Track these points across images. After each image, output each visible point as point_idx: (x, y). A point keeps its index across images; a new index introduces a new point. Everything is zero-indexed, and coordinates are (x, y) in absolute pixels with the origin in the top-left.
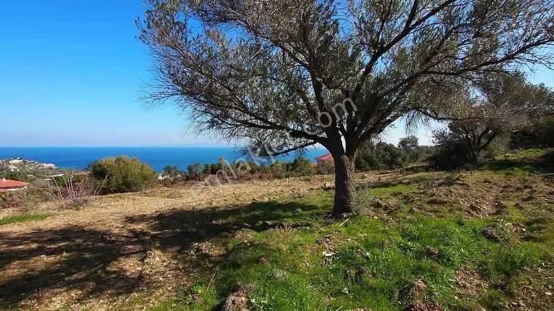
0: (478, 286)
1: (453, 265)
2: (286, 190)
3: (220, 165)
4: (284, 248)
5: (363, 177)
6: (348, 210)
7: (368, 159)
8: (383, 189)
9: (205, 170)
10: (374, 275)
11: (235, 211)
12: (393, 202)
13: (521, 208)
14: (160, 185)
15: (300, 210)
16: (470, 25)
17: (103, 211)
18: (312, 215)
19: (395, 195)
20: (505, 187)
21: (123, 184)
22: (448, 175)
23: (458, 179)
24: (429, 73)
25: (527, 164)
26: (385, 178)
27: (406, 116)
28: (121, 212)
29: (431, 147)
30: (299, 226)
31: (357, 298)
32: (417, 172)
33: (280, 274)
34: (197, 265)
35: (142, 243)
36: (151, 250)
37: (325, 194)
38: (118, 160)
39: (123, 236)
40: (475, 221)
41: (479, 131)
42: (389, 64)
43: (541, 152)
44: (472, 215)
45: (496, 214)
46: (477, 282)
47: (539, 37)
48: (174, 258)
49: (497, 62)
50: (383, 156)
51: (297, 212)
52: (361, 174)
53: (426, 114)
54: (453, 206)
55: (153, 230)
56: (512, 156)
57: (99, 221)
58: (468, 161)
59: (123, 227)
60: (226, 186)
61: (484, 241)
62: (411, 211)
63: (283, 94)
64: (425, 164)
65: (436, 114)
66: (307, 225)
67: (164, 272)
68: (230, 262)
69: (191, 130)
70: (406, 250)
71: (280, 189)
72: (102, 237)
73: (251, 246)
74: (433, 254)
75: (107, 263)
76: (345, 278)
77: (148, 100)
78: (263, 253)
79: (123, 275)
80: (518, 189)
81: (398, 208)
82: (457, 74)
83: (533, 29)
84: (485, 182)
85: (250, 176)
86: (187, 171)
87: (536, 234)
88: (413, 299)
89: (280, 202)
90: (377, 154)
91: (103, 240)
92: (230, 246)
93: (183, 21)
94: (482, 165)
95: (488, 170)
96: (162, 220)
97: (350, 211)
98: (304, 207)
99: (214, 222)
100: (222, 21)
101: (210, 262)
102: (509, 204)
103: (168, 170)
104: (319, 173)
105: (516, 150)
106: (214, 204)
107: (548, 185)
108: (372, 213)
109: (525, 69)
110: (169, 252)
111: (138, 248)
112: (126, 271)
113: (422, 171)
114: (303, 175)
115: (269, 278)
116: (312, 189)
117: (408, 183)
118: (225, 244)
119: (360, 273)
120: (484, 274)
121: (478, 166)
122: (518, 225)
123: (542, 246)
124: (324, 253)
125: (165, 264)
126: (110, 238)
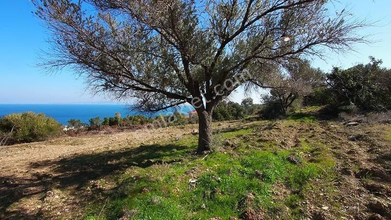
0: (285, 193)
1: (271, 181)
2: (166, 135)
3: (116, 118)
4: (161, 179)
5: (219, 125)
6: (208, 149)
7: (222, 113)
8: (231, 133)
9: (104, 122)
10: (222, 193)
11: (127, 153)
12: (237, 141)
13: (308, 142)
14: (66, 135)
15: (175, 150)
16: (280, 29)
17: (9, 158)
18: (184, 153)
19: (238, 136)
20: (300, 129)
21: (30, 135)
22: (270, 122)
23: (275, 125)
24: (256, 57)
25: (311, 115)
26: (233, 126)
27: (244, 84)
28: (26, 160)
29: (261, 105)
30: (174, 161)
31: (211, 210)
32: (252, 121)
33: (157, 199)
34: (92, 198)
35: (43, 184)
36: (51, 190)
37: (193, 137)
38: (25, 116)
39: (26, 180)
40: (284, 151)
41: (287, 95)
42: (233, 50)
43: (319, 108)
44: (282, 148)
45: (295, 146)
46: (284, 190)
47: (315, 39)
48: (73, 194)
49: (294, 53)
50: (232, 111)
51: (173, 151)
52: (217, 123)
53: (256, 83)
54: (272, 142)
55: (56, 172)
56: (304, 111)
57: (3, 168)
58: (281, 114)
59: (27, 172)
60: (121, 134)
61: (288, 164)
62: (247, 147)
63: (161, 66)
64: (257, 116)
65: (262, 84)
66: (180, 160)
67: (62, 207)
68: (119, 194)
69: (88, 91)
70: (243, 174)
71: (162, 134)
72: (5, 182)
73: (136, 180)
74: (259, 175)
75: (8, 205)
76: (204, 197)
77: (47, 66)
78: (146, 184)
79: (23, 214)
80: (307, 131)
81: (240, 145)
82: (273, 59)
83: (313, 34)
84: (290, 127)
85: (140, 126)
86: (89, 123)
87: (315, 158)
88: (246, 207)
89: (161, 144)
90: (228, 110)
91: (6, 184)
92: (121, 181)
93: (77, 4)
94: (288, 116)
95: (291, 119)
96: (64, 163)
97: (209, 149)
98: (178, 148)
99: (109, 163)
100: (112, 8)
101: (103, 195)
102: (302, 140)
103: (72, 123)
104: (190, 123)
105: (306, 107)
106: (110, 148)
107: (322, 128)
108: (223, 150)
109: (309, 58)
110: (69, 190)
111: (39, 189)
112: (26, 210)
113: (255, 121)
114: (179, 124)
115: (149, 203)
116: (184, 134)
117: (247, 129)
118: (116, 180)
119: (213, 193)
120: (288, 185)
121: (286, 117)
122: (306, 153)
123: (319, 165)
124: (190, 180)
125: (64, 200)
126: (13, 182)
